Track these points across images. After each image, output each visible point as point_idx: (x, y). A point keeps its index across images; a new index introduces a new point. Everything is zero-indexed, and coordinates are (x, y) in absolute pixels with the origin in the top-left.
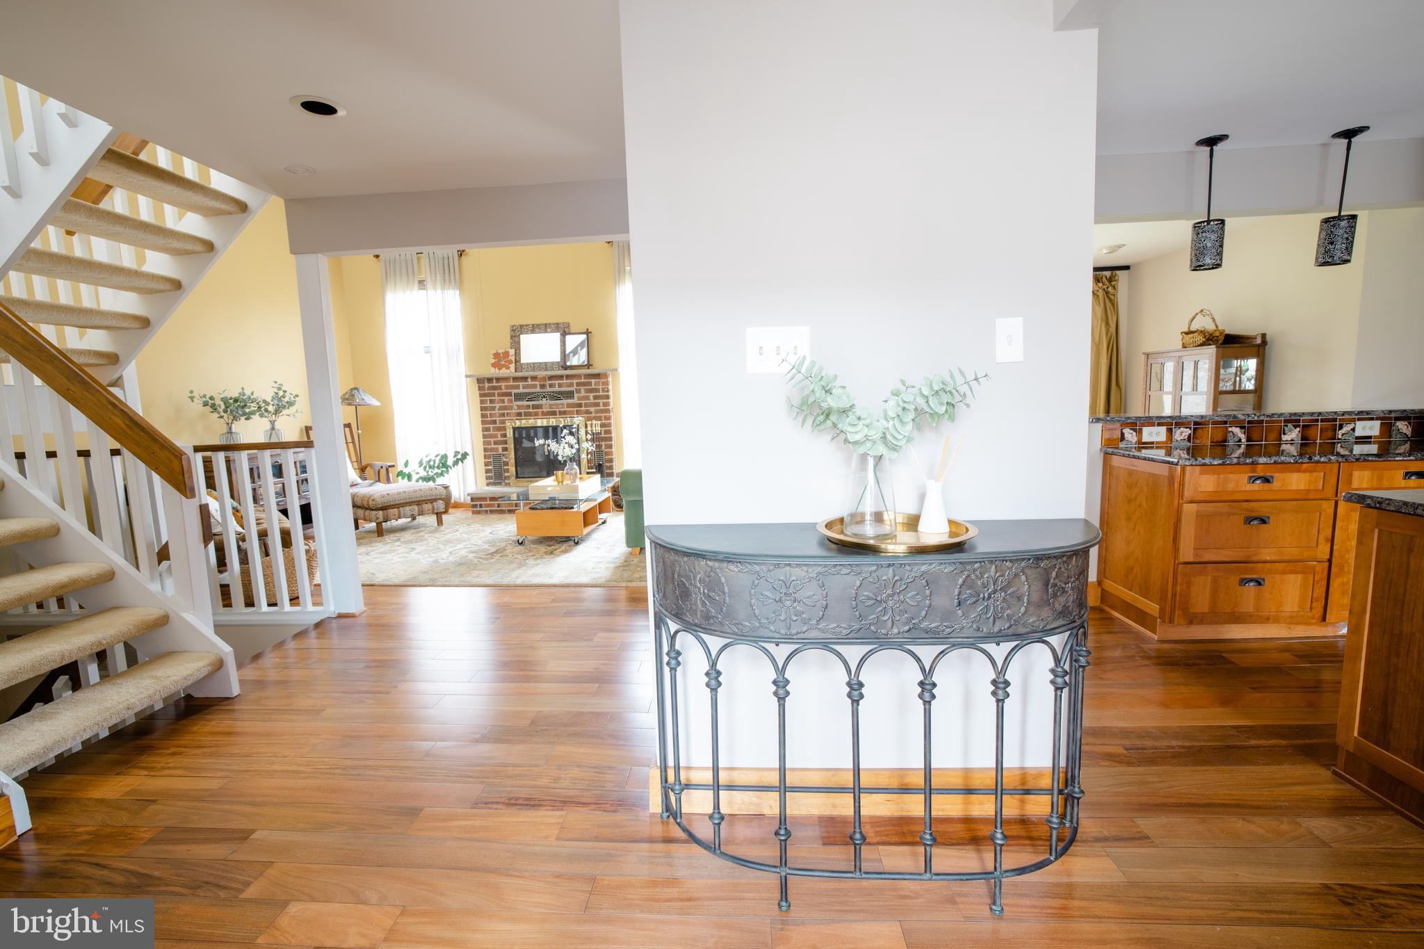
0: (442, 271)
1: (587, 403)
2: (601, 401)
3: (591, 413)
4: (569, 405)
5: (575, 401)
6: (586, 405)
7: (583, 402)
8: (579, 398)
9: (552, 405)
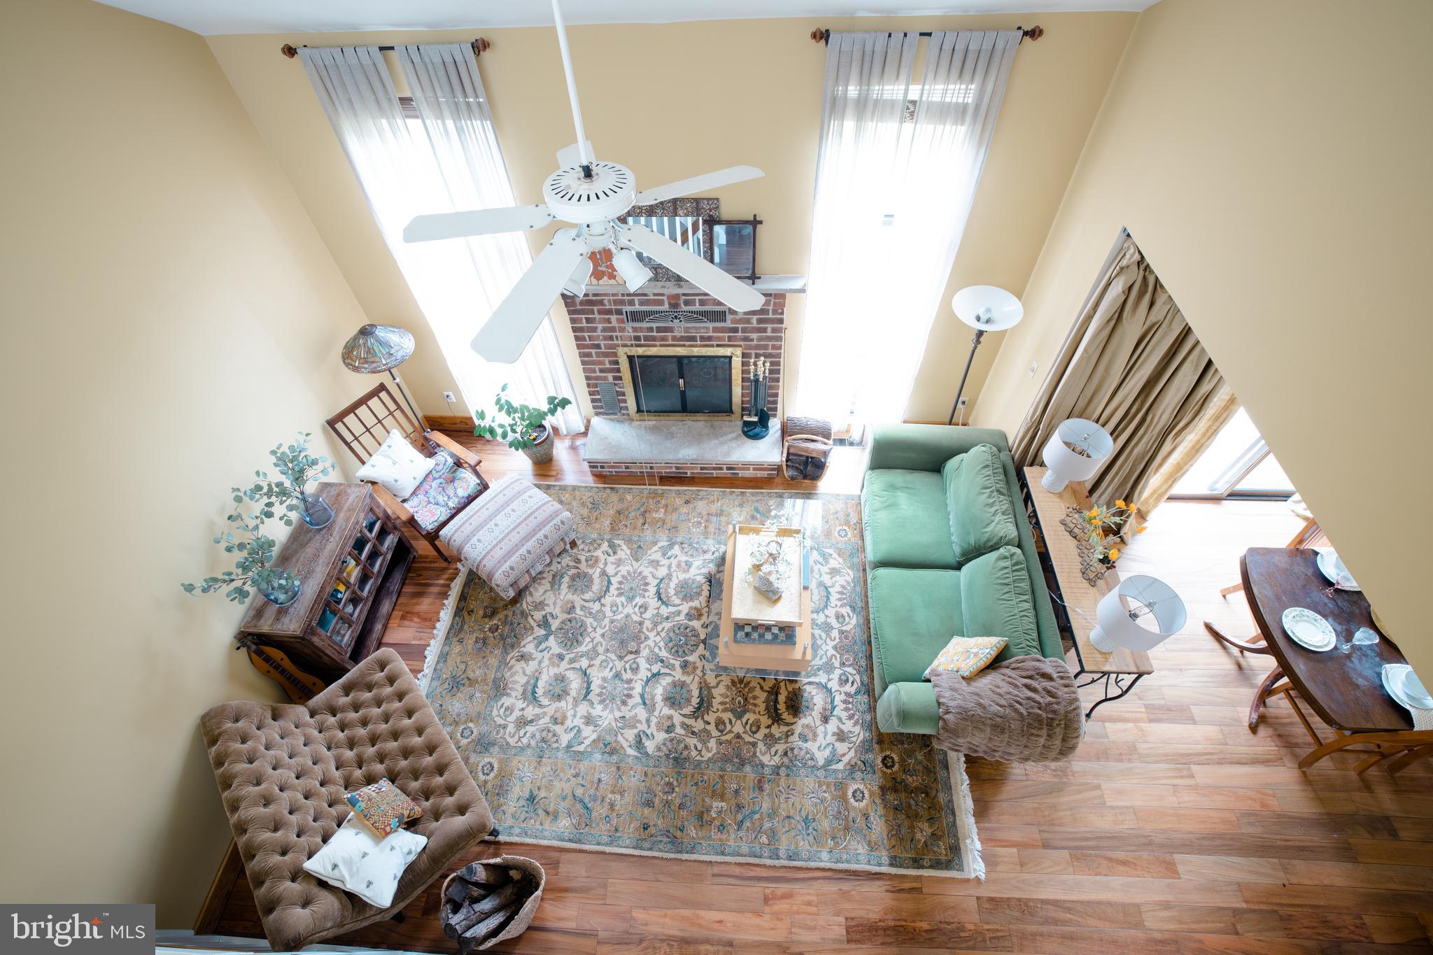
0: (447, 88)
1: (746, 328)
2: (769, 326)
3: (752, 340)
4: (715, 330)
5: (728, 324)
6: (744, 330)
7: (740, 326)
8: (733, 321)
9: (689, 328)
